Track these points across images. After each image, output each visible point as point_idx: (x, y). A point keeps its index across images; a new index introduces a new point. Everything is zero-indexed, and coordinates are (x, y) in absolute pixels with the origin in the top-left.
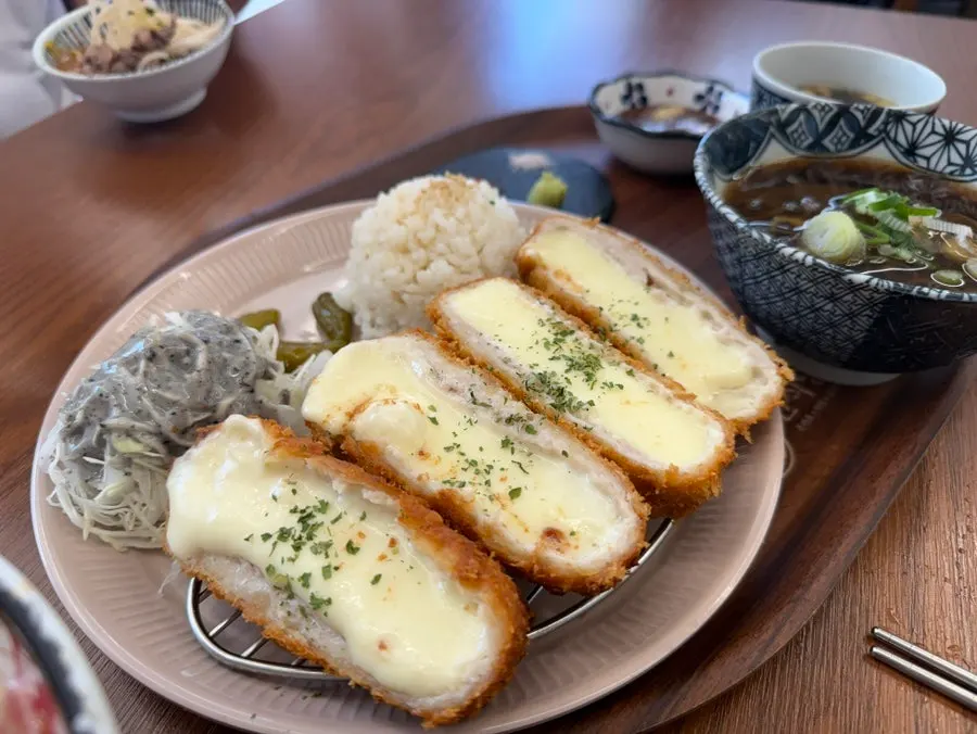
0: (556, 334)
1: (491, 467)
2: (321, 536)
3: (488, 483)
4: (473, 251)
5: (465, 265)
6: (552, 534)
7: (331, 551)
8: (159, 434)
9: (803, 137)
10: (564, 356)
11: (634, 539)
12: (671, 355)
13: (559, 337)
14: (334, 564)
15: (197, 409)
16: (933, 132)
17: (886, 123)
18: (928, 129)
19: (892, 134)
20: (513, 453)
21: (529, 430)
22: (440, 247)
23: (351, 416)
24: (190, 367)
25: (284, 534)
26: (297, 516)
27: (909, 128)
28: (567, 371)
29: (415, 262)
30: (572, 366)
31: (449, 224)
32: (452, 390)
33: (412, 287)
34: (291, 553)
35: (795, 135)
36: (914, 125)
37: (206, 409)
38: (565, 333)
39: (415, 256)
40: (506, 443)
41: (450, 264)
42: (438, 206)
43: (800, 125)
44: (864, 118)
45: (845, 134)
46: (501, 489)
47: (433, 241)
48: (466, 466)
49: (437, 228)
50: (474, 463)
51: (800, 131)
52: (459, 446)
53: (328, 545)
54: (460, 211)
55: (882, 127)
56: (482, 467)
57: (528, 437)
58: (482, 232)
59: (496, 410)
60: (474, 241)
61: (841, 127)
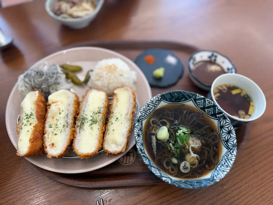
0: (98, 112)
1: (58, 128)
2: (29, 120)
3: (55, 130)
4: (107, 84)
6: (53, 145)
7: (28, 122)
8: (31, 85)
9: (201, 105)
10: (93, 117)
11: (57, 155)
12: (113, 130)
13: (97, 113)
14: (27, 125)
15: (38, 85)
16: (228, 128)
17: (221, 117)
19: (221, 120)
20: (63, 128)
21: (67, 126)
22: (102, 79)
23: (53, 103)
24: (42, 77)
25: (28, 115)
26: (31, 114)
27: (225, 122)
28: (90, 120)
30: (92, 120)
32: (68, 110)
34: (25, 118)
35: (199, 103)
36: (226, 122)
37: (40, 86)
38: (99, 113)
40: (64, 126)
41: (102, 83)
44: (218, 112)
45: (211, 111)
46: (55, 132)
47: (101, 77)
48: (56, 124)
49: (103, 75)
50: (57, 125)
51: (201, 103)
52: (58, 120)
53: (29, 121)
55: (220, 117)
56: (57, 127)
57: (66, 127)
58: (111, 81)
59: (67, 119)
61: (211, 109)
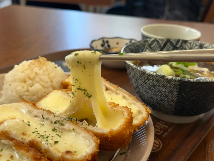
1: (48, 136)
3: (47, 140)
4: (49, 81)
5: (46, 85)
6: (68, 152)
9: (157, 49)
16: (196, 45)
17: (182, 43)
18: (195, 45)
19: (184, 47)
20: (56, 132)
21: (62, 124)
22: (37, 79)
27: (189, 45)
29: (28, 85)
31: (41, 72)
32: (36, 116)
33: (27, 93)
35: (154, 48)
36: (190, 44)
39: (28, 82)
40: (54, 130)
41: (41, 85)
42: (36, 67)
43: (155, 45)
44: (175, 42)
45: (170, 47)
46: (51, 142)
47: (34, 78)
48: (39, 136)
49: (36, 74)
50: (42, 136)
51: (156, 47)
52: (37, 131)
54: (44, 68)
55: (181, 45)
56: (45, 137)
57: (61, 127)
58: (52, 75)
59: (51, 120)
60: (49, 78)
61: (168, 46)
